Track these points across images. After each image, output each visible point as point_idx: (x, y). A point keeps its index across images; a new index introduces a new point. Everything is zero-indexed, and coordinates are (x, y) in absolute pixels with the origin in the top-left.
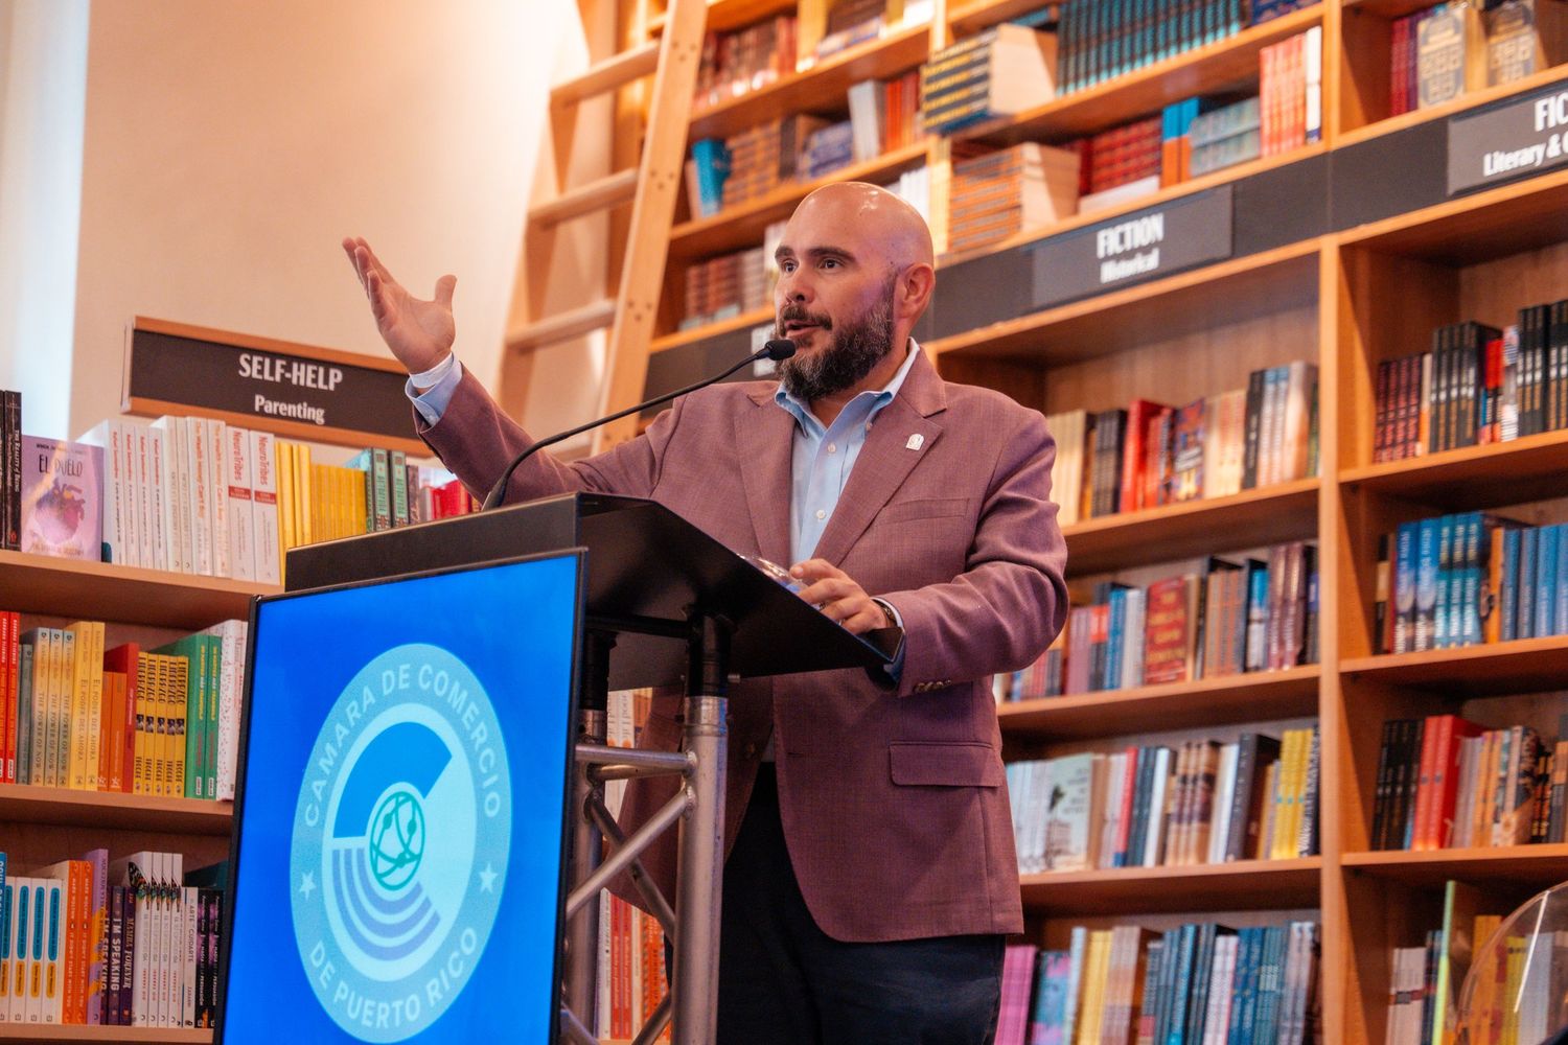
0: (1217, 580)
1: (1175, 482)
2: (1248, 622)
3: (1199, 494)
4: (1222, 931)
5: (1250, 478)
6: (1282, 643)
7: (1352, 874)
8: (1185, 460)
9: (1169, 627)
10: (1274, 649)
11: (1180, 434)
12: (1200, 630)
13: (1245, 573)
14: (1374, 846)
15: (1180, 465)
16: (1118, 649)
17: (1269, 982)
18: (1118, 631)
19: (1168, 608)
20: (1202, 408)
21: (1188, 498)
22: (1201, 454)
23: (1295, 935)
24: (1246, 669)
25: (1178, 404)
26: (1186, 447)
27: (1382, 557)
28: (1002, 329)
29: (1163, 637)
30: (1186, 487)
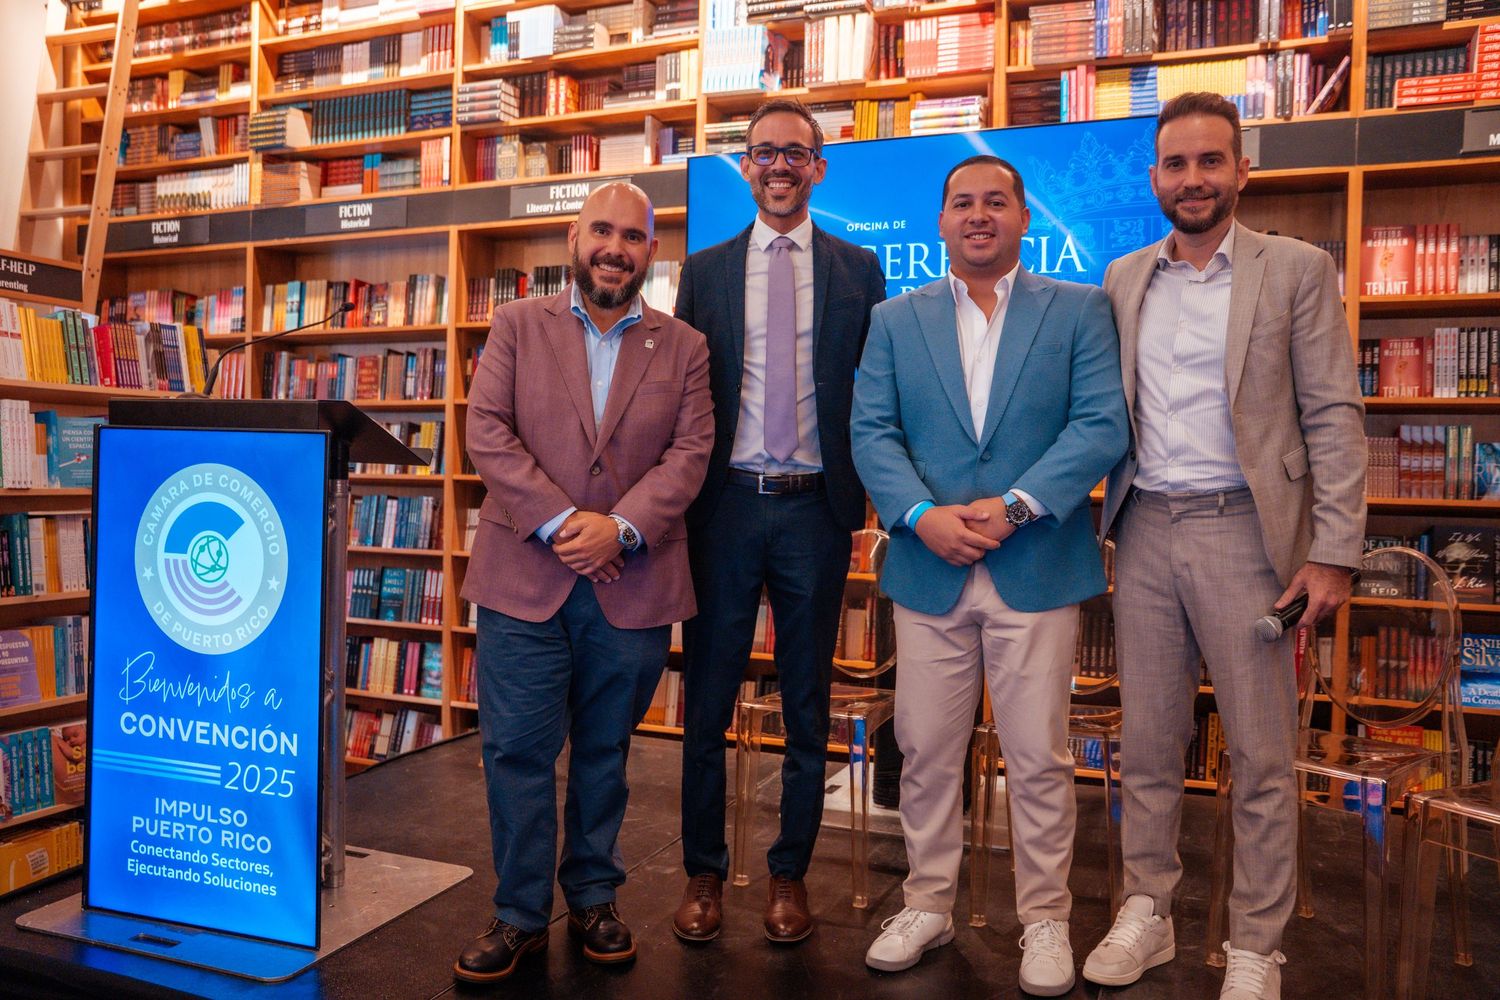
0: (392, 359)
1: (372, 315)
2: (406, 377)
3: (385, 323)
4: (389, 497)
5: (409, 319)
6: (423, 388)
7: (456, 482)
8: (376, 307)
9: (369, 376)
10: (420, 390)
11: (374, 296)
12: (384, 379)
13: (404, 357)
14: (464, 472)
15: (375, 308)
16: (342, 382)
17: (413, 518)
18: (342, 374)
19: (369, 368)
20: (386, 286)
21: (378, 324)
22: (387, 306)
23: (425, 502)
24: (405, 398)
25: (374, 283)
26: (377, 302)
27: (469, 357)
28: (288, 241)
29: (364, 380)
30: (378, 319)
